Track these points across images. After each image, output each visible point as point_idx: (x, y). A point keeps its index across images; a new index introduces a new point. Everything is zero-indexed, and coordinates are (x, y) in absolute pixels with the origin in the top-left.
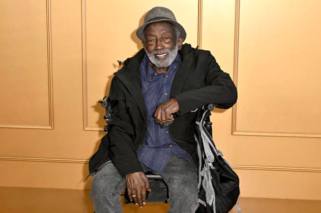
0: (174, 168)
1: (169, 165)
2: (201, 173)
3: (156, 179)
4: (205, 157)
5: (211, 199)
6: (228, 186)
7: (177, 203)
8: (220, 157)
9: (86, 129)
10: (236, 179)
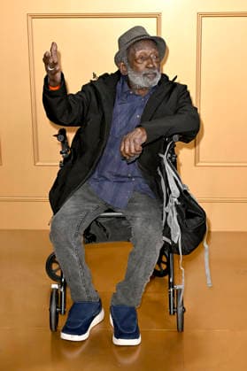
0: (136, 204)
1: (131, 201)
2: (166, 209)
3: (118, 217)
4: (170, 192)
5: (177, 236)
6: (194, 222)
7: (141, 242)
8: (186, 192)
9: (38, 164)
10: (202, 214)
